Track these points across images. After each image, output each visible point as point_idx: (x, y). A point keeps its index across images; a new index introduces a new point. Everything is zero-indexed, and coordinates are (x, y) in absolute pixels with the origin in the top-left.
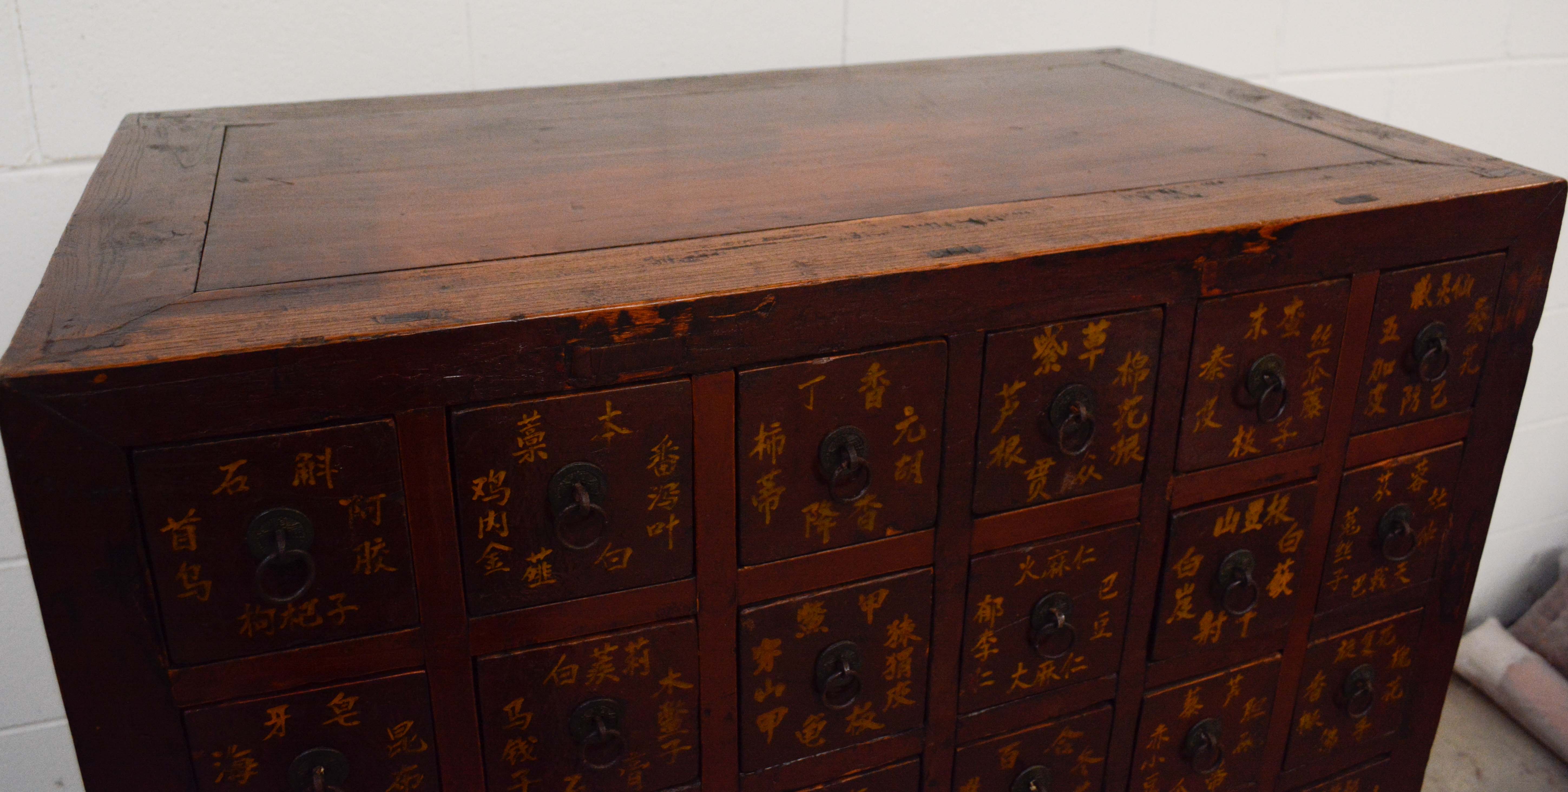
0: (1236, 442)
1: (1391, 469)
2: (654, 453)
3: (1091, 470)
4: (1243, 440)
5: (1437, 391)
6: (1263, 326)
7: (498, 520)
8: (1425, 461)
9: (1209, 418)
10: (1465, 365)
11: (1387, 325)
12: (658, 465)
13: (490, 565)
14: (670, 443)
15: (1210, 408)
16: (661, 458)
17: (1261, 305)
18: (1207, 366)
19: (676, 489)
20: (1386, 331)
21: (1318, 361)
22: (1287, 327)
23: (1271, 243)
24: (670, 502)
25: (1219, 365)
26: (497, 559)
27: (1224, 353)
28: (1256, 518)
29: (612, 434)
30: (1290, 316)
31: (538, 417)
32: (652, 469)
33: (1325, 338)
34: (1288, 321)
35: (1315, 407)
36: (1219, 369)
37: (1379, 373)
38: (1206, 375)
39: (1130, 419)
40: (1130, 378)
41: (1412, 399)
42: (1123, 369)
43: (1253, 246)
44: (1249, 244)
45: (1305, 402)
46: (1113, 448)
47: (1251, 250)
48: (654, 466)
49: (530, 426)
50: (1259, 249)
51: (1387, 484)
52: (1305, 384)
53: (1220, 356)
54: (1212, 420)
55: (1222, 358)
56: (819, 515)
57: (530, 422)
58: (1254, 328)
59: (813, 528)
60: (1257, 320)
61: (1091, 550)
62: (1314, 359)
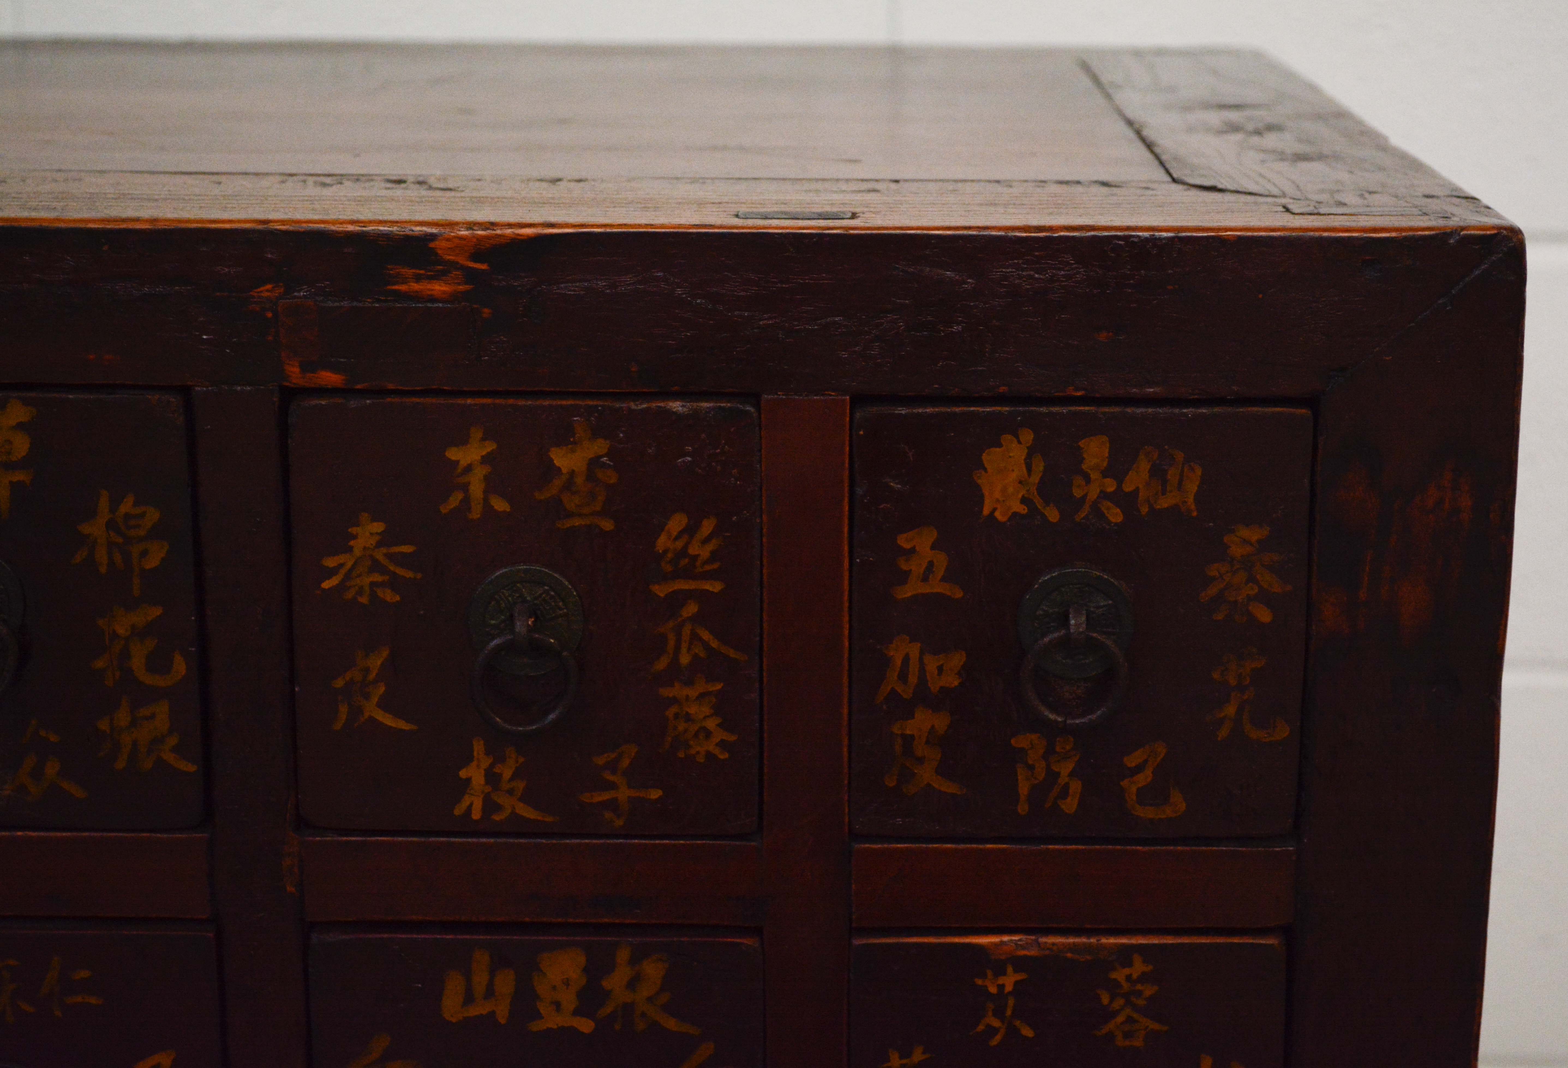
0: (469, 780)
1: (1020, 964)
3: (52, 769)
4: (492, 778)
5: (1139, 769)
6: (492, 486)
8: (1139, 967)
9: (375, 700)
10: (1230, 710)
11: (913, 551)
15: (372, 676)
17: (476, 434)
18: (341, 565)
20: (916, 567)
21: (691, 609)
22: (571, 502)
23: (470, 275)
25: (376, 567)
27: (385, 540)
28: (569, 1000)
30: (572, 473)
33: (701, 551)
34: (569, 485)
35: (708, 734)
36: (377, 578)
37: (913, 679)
38: (341, 587)
39: (137, 662)
40: (118, 558)
41: (1053, 776)
42: (95, 529)
43: (418, 279)
44: (408, 272)
45: (671, 712)
46: (104, 725)
47: (415, 286)
50: (439, 288)
51: (1011, 1002)
52: (662, 664)
53: (379, 545)
54: (383, 705)
55: (384, 550)
58: (465, 487)
60: (469, 469)
61: (84, 974)
62: (676, 600)
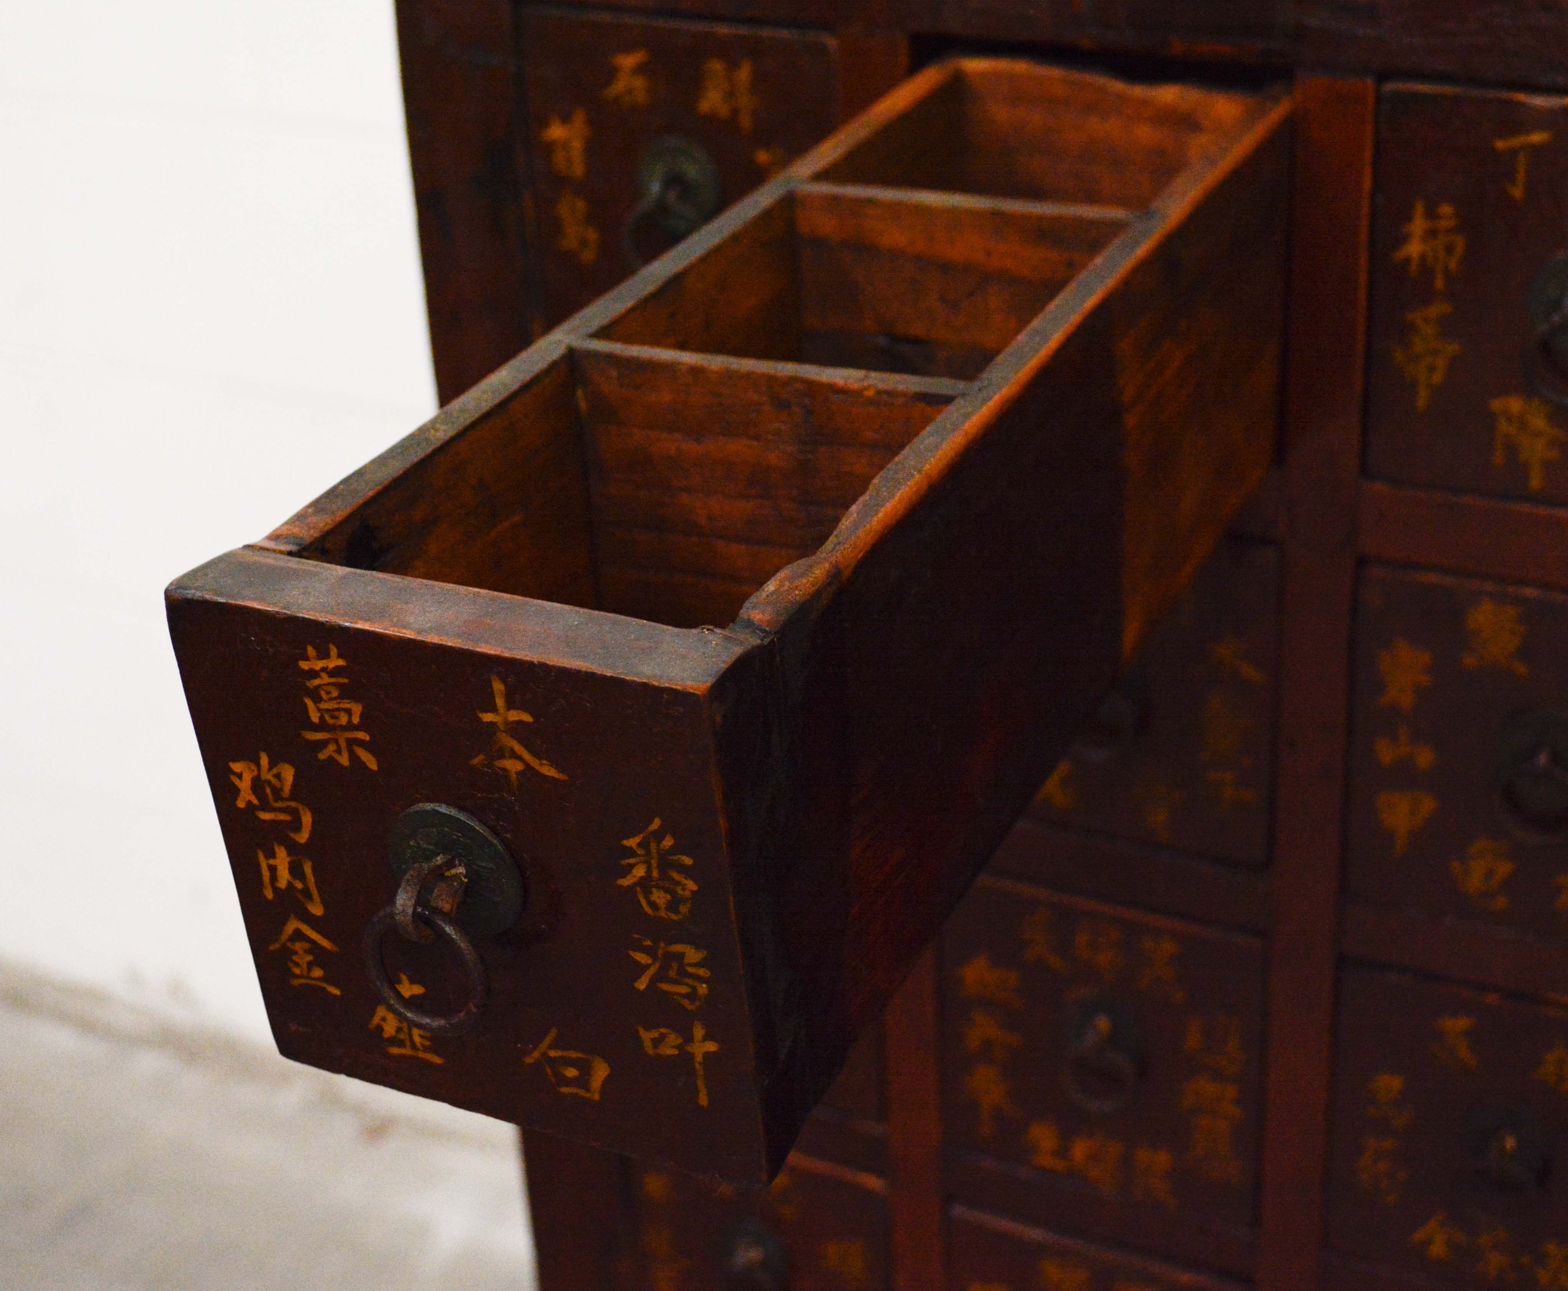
2: (631, 852)
7: (296, 870)
12: (645, 884)
13: (297, 964)
14: (668, 842)
16: (649, 871)
19: (698, 965)
24: (688, 990)
26: (310, 958)
29: (520, 767)
31: (341, 662)
32: (631, 888)
48: (636, 884)
49: (325, 679)
56: (1523, 425)
57: (324, 669)
59: (1512, 449)
